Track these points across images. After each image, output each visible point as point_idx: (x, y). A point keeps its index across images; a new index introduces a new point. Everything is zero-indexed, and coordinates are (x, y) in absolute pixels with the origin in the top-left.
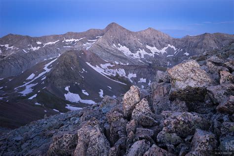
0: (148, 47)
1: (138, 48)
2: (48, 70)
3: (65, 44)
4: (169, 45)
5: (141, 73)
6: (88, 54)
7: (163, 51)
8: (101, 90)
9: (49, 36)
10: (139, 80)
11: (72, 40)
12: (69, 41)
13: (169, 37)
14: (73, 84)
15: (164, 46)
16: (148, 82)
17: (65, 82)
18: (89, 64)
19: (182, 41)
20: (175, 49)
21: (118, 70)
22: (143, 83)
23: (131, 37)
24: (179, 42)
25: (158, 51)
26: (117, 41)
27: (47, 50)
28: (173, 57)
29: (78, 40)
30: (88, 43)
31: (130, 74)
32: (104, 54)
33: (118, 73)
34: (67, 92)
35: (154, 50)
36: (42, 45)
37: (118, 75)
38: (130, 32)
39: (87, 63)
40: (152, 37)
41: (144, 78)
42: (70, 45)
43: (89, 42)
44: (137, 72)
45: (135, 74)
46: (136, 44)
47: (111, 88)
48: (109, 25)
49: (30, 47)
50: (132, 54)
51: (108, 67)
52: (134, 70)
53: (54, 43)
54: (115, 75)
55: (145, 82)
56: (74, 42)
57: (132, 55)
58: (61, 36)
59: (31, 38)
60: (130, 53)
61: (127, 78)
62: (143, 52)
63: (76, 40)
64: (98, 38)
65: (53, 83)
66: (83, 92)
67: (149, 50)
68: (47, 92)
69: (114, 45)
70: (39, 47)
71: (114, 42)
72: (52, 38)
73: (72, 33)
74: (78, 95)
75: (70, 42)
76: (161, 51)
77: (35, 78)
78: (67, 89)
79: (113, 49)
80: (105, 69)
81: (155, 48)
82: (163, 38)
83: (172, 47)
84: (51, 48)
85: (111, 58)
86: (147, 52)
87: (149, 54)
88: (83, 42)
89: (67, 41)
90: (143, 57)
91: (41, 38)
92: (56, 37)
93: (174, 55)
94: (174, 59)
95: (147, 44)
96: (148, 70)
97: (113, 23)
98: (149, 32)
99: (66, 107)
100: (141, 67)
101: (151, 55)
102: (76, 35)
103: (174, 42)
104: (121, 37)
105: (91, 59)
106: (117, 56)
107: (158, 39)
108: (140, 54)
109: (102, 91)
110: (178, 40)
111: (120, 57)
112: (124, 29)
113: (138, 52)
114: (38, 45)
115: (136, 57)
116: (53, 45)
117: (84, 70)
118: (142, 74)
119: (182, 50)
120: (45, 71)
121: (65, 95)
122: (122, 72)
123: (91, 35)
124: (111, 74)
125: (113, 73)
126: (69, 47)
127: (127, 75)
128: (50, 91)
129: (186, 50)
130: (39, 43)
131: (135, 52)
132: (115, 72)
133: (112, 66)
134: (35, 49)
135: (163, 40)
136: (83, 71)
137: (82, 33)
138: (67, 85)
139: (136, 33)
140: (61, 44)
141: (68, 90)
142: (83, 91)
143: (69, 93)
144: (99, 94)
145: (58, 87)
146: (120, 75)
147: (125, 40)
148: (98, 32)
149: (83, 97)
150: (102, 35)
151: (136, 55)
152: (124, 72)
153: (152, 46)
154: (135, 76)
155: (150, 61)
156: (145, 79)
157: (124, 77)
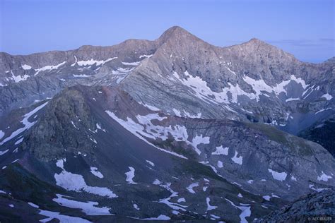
0: (247, 79)
1: (225, 82)
2: (28, 125)
3: (76, 70)
4: (293, 77)
5: (219, 136)
6: (112, 95)
7: (280, 88)
8: (130, 168)
9: (47, 54)
10: (215, 150)
11: (91, 62)
12: (85, 63)
13: (294, 60)
14: (73, 154)
15: (282, 79)
16: (231, 154)
17: (55, 150)
18: (112, 115)
19: (321, 69)
20: (304, 86)
21: (173, 129)
22: (221, 157)
23: (213, 58)
24: (315, 71)
25: (269, 89)
26: (182, 67)
27: (40, 81)
28: (298, 103)
29: (102, 62)
30: (121, 69)
31: (197, 137)
32: (152, 93)
33: (172, 133)
34: (59, 171)
35: (259, 85)
36: (32, 72)
37: (171, 139)
38: (211, 47)
39: (108, 112)
40: (257, 58)
41: (224, 147)
42: (86, 72)
43: (125, 67)
44: (212, 133)
45: (208, 138)
46: (223, 72)
47: (152, 164)
48: (166, 32)
49: (9, 75)
50: (212, 93)
51: (152, 121)
52: (207, 128)
53: (56, 67)
54: (164, 138)
55: (226, 153)
56: (94, 66)
57: (213, 97)
58: (70, 53)
59: (12, 57)
60: (208, 91)
61: (190, 145)
62: (236, 91)
63: (99, 63)
64: (143, 58)
65: (33, 152)
66: (93, 172)
67: (250, 86)
68: (19, 170)
69: (176, 74)
70: (26, 76)
71: (177, 67)
72: (51, 57)
73: (91, 47)
74: (81, 177)
75: (87, 66)
76: (275, 89)
77: (5, 141)
78: (60, 163)
79: (170, 84)
80: (145, 126)
81: (261, 82)
82: (281, 61)
83: (299, 80)
84: (49, 78)
85: (164, 102)
86: (244, 90)
87: (249, 95)
88: (111, 66)
89: (81, 63)
90: (235, 100)
91: (29, 57)
92: (59, 56)
93: (302, 98)
94: (301, 106)
95: (246, 74)
96: (235, 131)
97: (175, 28)
98: (251, 48)
99: (54, 200)
100: (221, 124)
101: (252, 96)
102: (99, 52)
103: (304, 71)
104: (191, 58)
105: (117, 104)
106: (178, 98)
107: (270, 63)
108: (229, 95)
109: (132, 170)
110: (313, 66)
111: (184, 100)
112: (198, 40)
113: (225, 90)
114: (25, 72)
115: (221, 101)
116: (53, 72)
117: (98, 127)
118: (222, 138)
119: (318, 88)
120: (24, 126)
121: (56, 176)
122: (180, 133)
123: (129, 53)
124: (158, 135)
125: (162, 134)
126: (85, 76)
127: (190, 139)
128: (25, 167)
129: (327, 88)
130: (26, 67)
131: (219, 89)
132: (166, 132)
133: (161, 119)
134: (18, 79)
135: (281, 66)
136: (96, 128)
137: (110, 47)
138: (61, 156)
139: (224, 49)
140: (69, 71)
141: (62, 166)
142: (93, 169)
143: (65, 172)
144: (126, 177)
145: (42, 160)
146: (176, 139)
147: (199, 63)
148: (144, 45)
149: (91, 181)
150: (153, 52)
151: (221, 97)
152: (186, 133)
153: (256, 78)
154: (207, 140)
155: (248, 109)
156: (227, 149)
157: (184, 142)
